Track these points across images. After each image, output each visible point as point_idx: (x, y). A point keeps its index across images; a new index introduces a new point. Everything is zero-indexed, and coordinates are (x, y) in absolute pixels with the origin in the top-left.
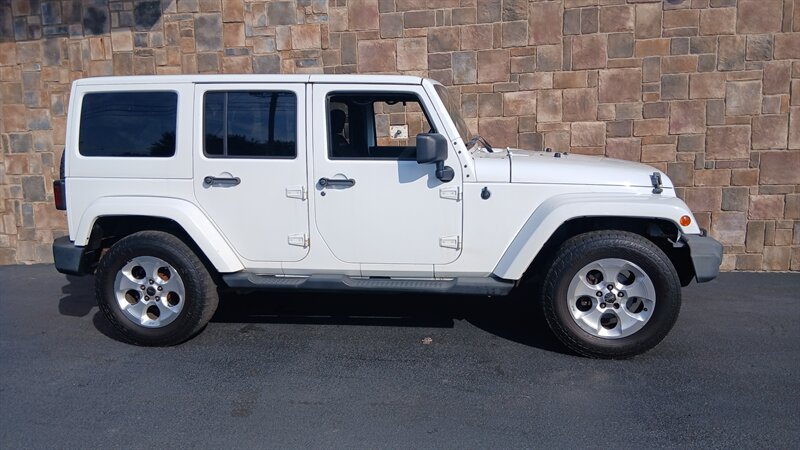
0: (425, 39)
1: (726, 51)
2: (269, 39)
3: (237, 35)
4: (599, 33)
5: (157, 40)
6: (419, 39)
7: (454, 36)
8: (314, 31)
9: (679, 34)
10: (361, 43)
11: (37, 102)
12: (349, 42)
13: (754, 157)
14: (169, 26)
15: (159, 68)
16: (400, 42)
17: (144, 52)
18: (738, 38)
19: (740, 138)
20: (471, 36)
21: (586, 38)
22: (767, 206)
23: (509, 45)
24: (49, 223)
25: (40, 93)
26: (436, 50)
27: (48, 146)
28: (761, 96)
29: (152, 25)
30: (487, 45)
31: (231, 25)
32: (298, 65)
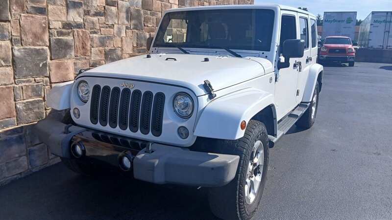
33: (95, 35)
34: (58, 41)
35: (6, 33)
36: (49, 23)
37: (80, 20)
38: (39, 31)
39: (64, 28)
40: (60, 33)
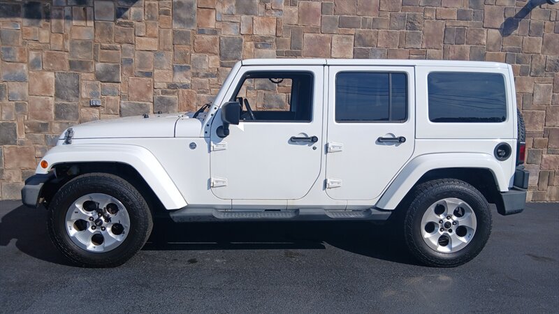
0: (353, 37)
1: (536, 64)
2: (235, 25)
3: (209, 18)
4: (465, 45)
5: (137, 15)
6: (348, 36)
7: (373, 36)
8: (272, 23)
9: (511, 50)
10: (306, 35)
11: (14, 57)
12: (296, 34)
13: (546, 131)
14: (150, 5)
15: (137, 38)
16: (335, 37)
17: (125, 23)
18: (542, 56)
19: (539, 119)
20: (384, 38)
21: (457, 47)
22: (551, 161)
23: (408, 46)
24: (18, 164)
25: (17, 49)
26: (360, 45)
27: (23, 96)
28: (552, 94)
29: (134, 3)
30: (394, 45)
31: (204, 10)
32: (256, 46)
33: (202, 95)
34: (161, 99)
35: (116, 91)
36: (154, 85)
37: (187, 81)
38: (144, 90)
39: (168, 88)
40: (164, 92)
